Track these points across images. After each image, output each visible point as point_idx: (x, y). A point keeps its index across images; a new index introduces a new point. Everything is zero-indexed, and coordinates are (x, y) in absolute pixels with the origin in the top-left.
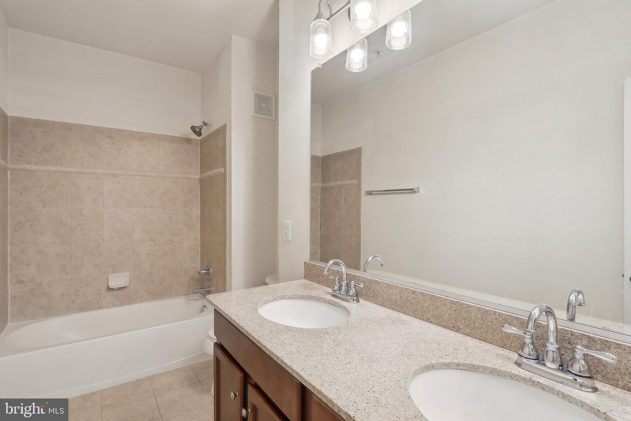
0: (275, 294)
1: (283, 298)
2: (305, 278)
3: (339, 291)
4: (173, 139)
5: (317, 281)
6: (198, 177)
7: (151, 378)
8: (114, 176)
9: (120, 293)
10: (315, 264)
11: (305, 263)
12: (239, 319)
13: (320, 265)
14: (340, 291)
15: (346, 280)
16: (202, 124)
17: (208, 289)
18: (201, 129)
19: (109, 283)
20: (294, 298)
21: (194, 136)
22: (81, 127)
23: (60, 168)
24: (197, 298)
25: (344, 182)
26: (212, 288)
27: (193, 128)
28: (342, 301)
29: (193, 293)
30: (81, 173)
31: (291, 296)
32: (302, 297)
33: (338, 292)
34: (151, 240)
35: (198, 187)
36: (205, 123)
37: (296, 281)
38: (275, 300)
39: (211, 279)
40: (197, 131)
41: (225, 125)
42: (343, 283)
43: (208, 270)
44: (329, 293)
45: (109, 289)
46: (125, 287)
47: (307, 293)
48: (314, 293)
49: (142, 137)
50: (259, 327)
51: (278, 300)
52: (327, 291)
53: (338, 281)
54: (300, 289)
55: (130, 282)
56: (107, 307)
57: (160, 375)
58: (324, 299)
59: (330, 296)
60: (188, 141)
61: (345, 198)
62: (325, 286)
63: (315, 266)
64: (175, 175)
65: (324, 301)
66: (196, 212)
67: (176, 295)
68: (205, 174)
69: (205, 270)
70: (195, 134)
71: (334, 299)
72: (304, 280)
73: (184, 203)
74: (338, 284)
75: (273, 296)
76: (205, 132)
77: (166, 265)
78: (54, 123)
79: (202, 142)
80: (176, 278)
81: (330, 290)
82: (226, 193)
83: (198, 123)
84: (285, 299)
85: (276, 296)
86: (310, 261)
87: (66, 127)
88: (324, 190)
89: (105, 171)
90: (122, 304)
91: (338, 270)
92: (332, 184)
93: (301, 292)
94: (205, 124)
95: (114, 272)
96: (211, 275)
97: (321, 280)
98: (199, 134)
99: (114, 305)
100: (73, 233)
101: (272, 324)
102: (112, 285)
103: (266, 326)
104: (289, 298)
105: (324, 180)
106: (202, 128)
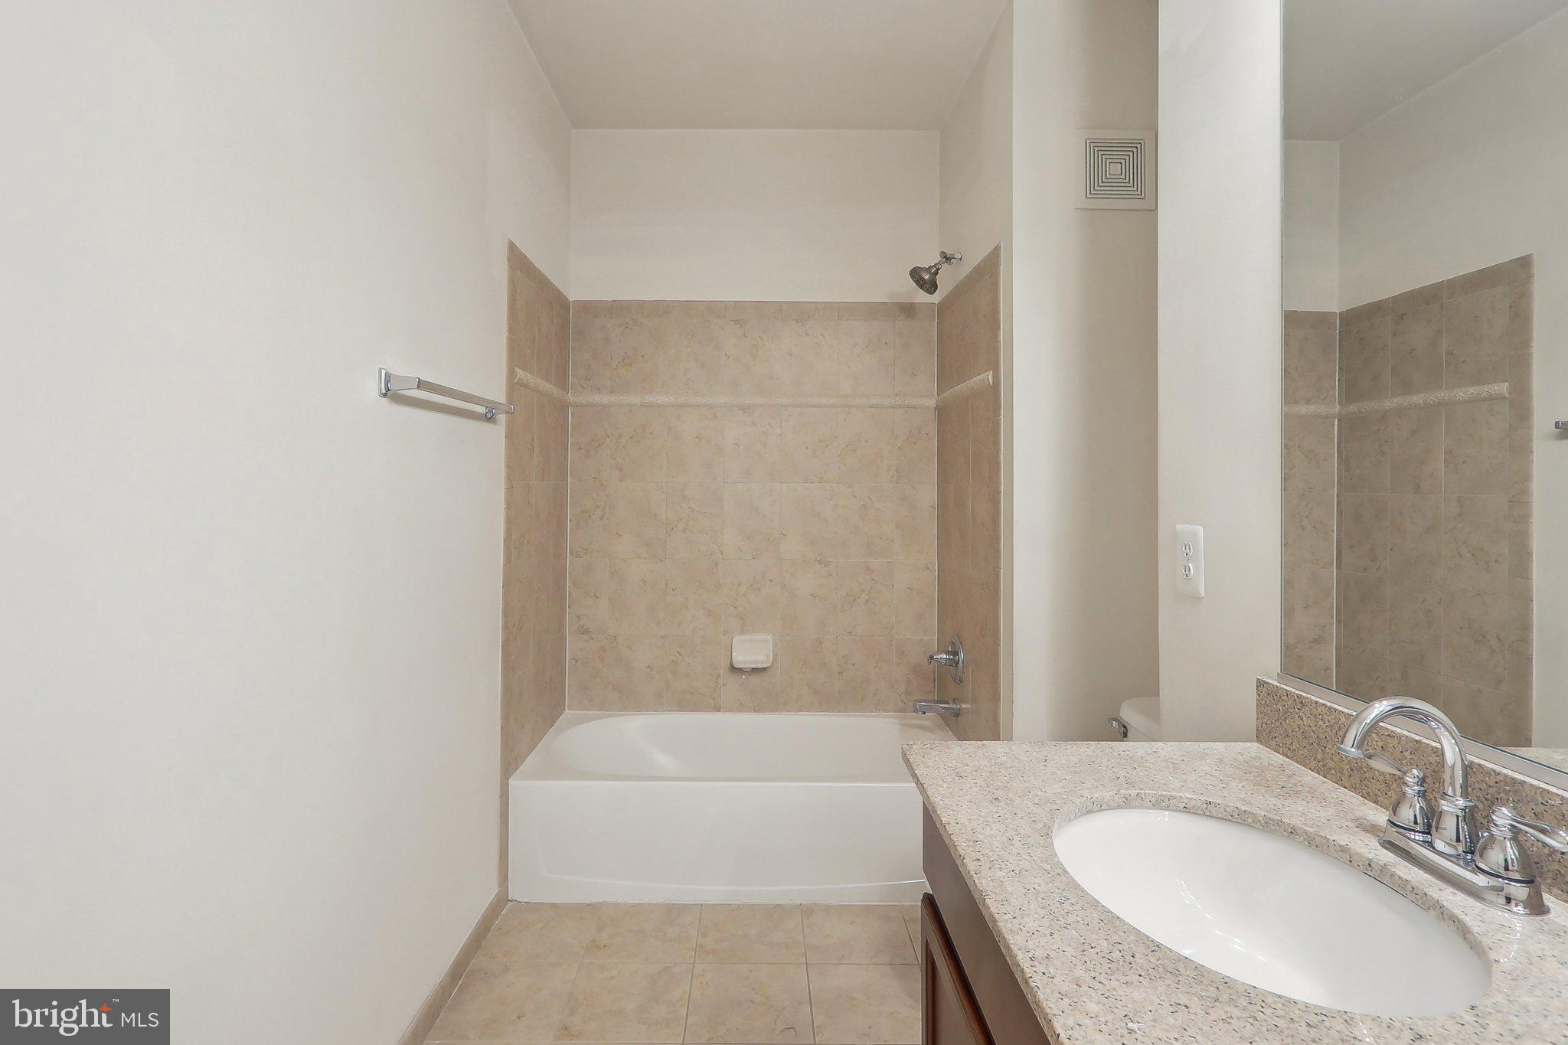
0: (1131, 784)
1: (1162, 803)
2: (1258, 739)
3: (1423, 833)
4: (872, 311)
5: (1313, 764)
6: (932, 402)
7: (807, 911)
8: (744, 409)
9: (754, 679)
10: (1305, 695)
11: (1261, 684)
12: (980, 856)
13: (1329, 704)
14: (1429, 833)
15: (1465, 794)
16: (937, 259)
17: (954, 706)
18: (936, 273)
19: (734, 654)
20: (1208, 814)
21: (922, 297)
22: (686, 306)
23: (649, 399)
24: (927, 723)
25: (1443, 395)
26: (963, 706)
27: (915, 274)
28: (1441, 885)
29: (916, 711)
30: (683, 406)
31: (1193, 803)
32: (1239, 818)
33: (1419, 837)
34: (820, 562)
35: (933, 429)
36: (945, 257)
37: (1219, 746)
38: (1127, 804)
39: (961, 680)
40: (925, 280)
41: (997, 249)
42: (1445, 806)
43: (956, 653)
44: (1372, 829)
45: (734, 669)
46: (764, 669)
47: (1262, 804)
48: (1296, 812)
49: (802, 313)
50: (1042, 912)
51: (1142, 807)
52: (1359, 814)
53: (1416, 788)
54: (1234, 784)
55: (775, 656)
56: (729, 710)
57: (828, 909)
58: (1344, 849)
59: (1374, 843)
60: (908, 310)
61: (1449, 452)
62: (1354, 789)
63: (1302, 702)
64: (874, 401)
65: (1347, 858)
66: (928, 494)
67: (878, 706)
68: (946, 394)
69: (947, 653)
70: (921, 287)
71: (1394, 865)
72: (1254, 748)
73: (897, 471)
74: (1418, 804)
75: (1122, 791)
76: (947, 281)
77: (854, 627)
78: (641, 305)
79: (943, 308)
80: (877, 663)
81: (1381, 817)
82: (999, 443)
83: (928, 258)
84: (1167, 808)
85: (1133, 792)
86: (1279, 677)
87: (661, 309)
88: (1351, 426)
89: (727, 400)
90: (758, 709)
91: (1417, 738)
92: (1390, 403)
93: (1235, 795)
94: (947, 258)
95: (742, 632)
96: (961, 669)
97: (1331, 764)
98: (931, 287)
99: (741, 708)
100: (669, 536)
101: (1095, 915)
102: (741, 659)
103: (1071, 919)
104: (1186, 810)
105: (1351, 391)
106: (938, 269)
